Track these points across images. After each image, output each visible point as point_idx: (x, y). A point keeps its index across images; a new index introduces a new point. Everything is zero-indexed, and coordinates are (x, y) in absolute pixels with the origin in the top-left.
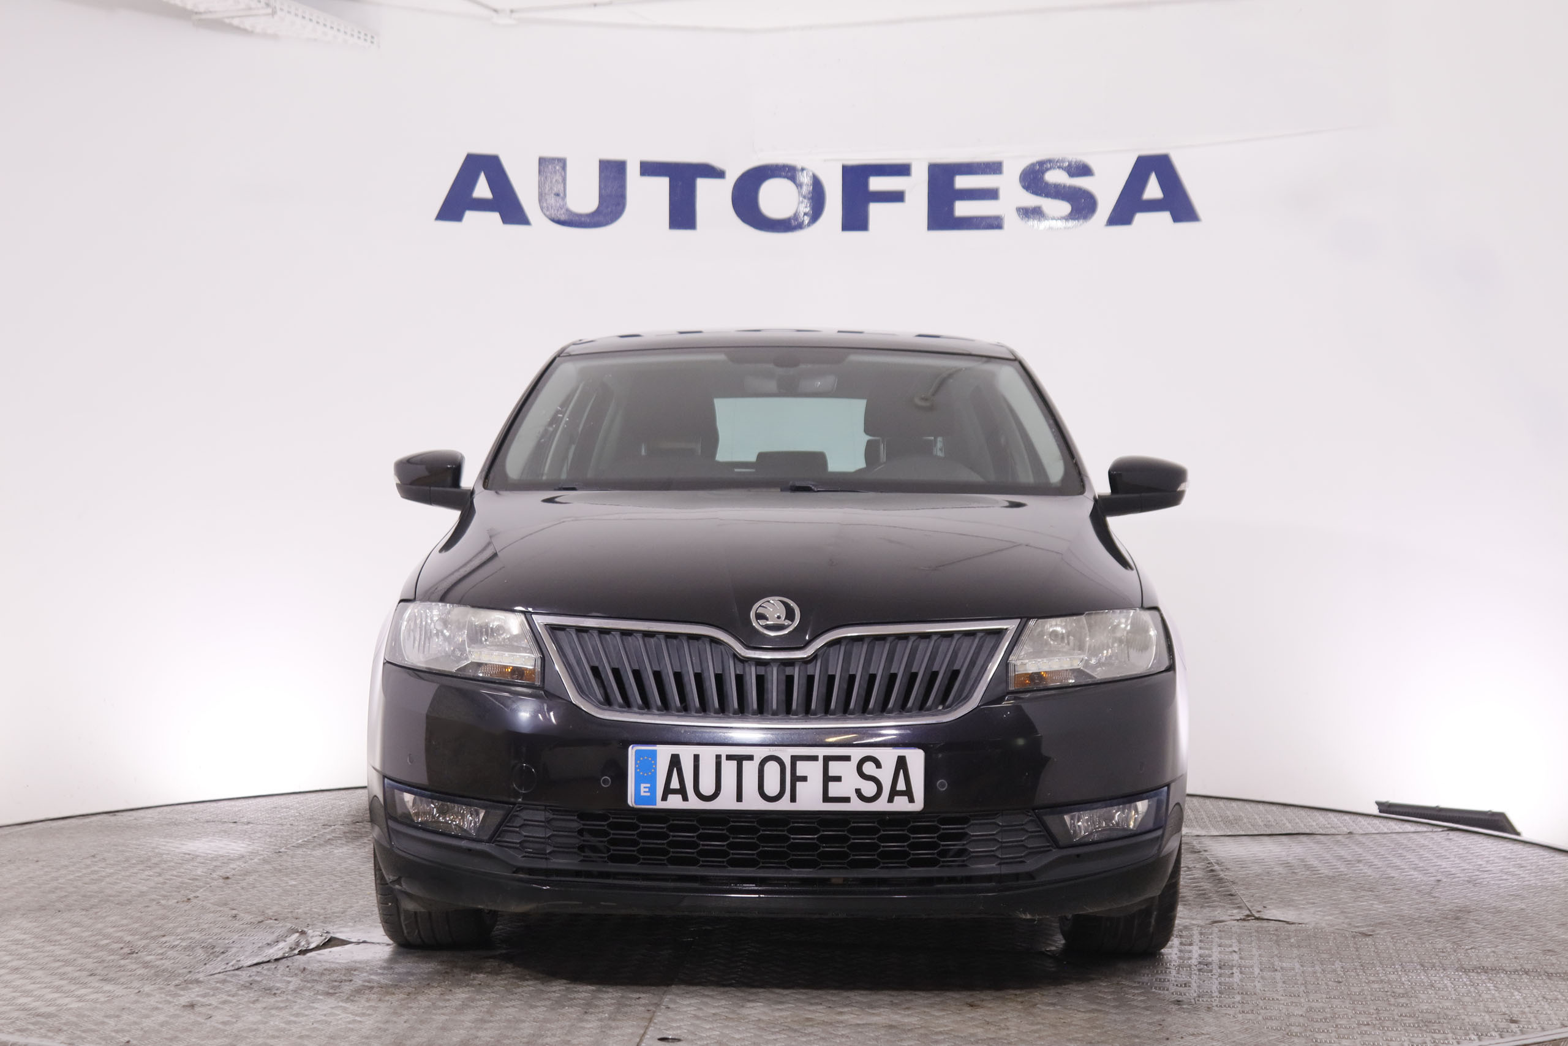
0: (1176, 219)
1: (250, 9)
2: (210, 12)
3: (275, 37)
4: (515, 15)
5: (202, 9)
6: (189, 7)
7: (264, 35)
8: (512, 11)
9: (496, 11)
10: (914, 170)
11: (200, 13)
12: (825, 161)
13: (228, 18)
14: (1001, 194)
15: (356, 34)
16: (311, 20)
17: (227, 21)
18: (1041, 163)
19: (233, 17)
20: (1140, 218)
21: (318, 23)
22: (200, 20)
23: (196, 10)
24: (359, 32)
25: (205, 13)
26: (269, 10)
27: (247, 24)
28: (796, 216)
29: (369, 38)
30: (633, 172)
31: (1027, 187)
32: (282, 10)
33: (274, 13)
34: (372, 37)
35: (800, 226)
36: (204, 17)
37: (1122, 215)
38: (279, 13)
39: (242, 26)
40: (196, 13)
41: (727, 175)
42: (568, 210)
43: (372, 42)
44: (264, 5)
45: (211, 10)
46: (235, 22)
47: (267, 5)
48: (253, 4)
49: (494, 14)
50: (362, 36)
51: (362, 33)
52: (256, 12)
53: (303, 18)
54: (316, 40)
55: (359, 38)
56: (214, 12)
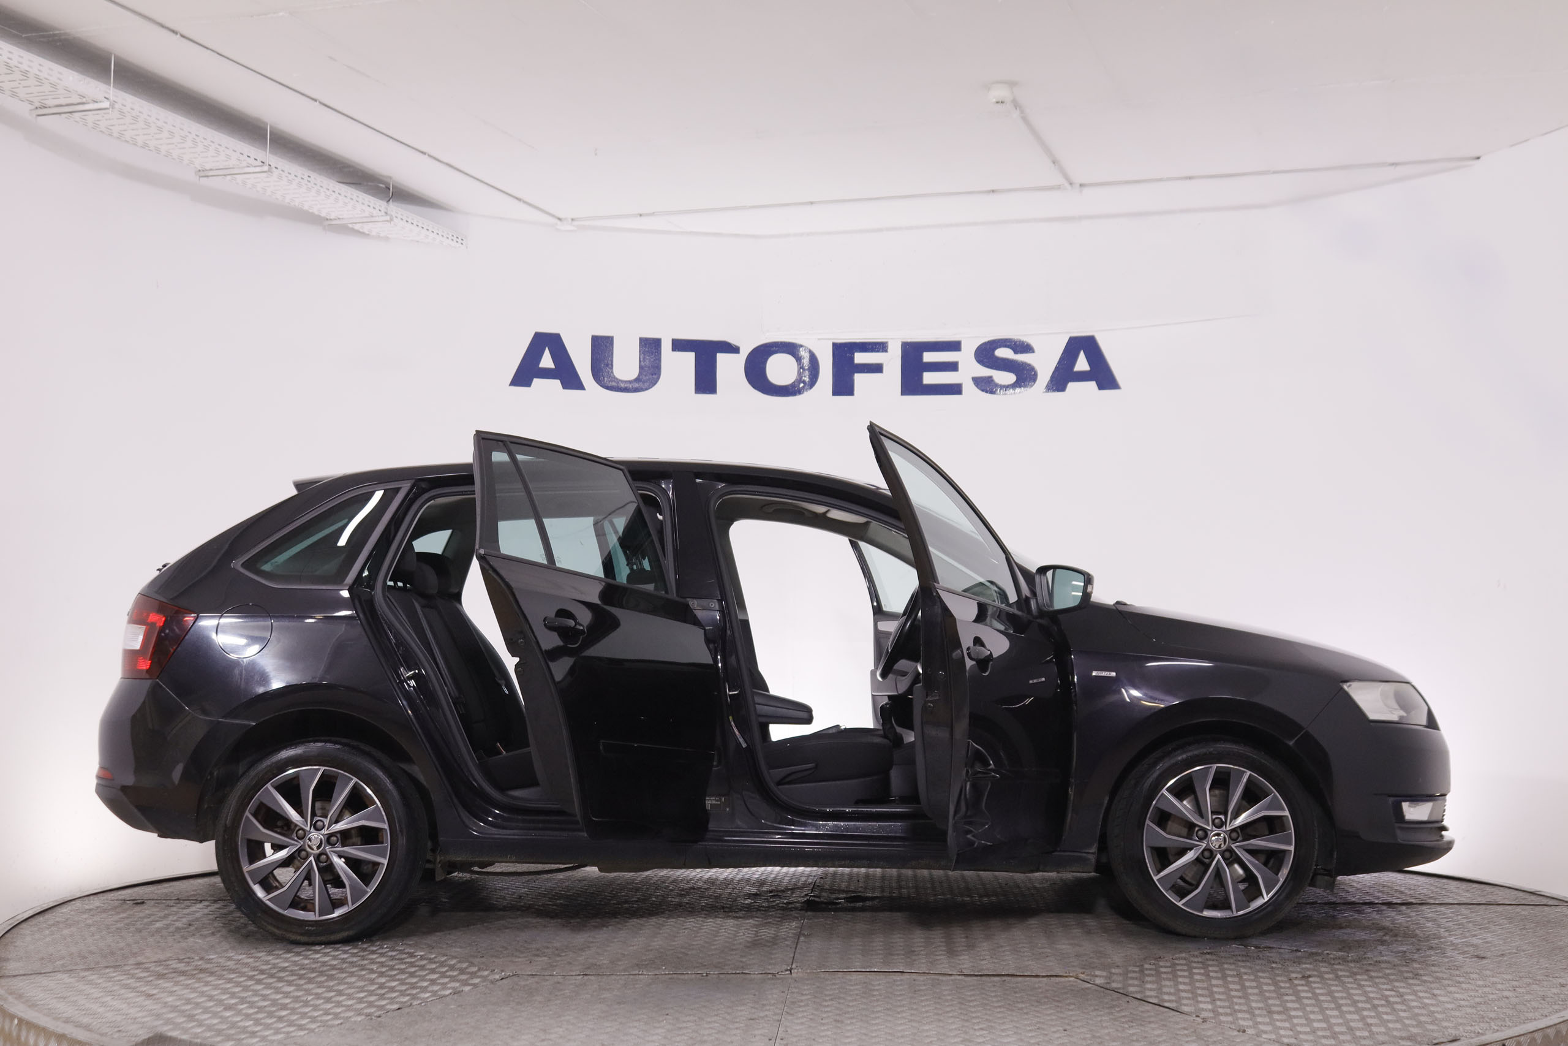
1: (372, 216)
2: (339, 219)
3: (387, 239)
4: (575, 223)
5: (333, 216)
6: (323, 215)
7: (378, 237)
8: (573, 220)
9: (560, 219)
11: (331, 219)
12: (819, 339)
13: (351, 223)
15: (450, 237)
16: (417, 226)
17: (350, 226)
19: (356, 223)
20: (1071, 386)
21: (423, 228)
22: (330, 225)
23: (328, 217)
24: (453, 236)
25: (335, 219)
26: (388, 218)
27: (366, 229)
29: (459, 240)
32: (396, 217)
33: (391, 220)
34: (462, 240)
36: (333, 223)
38: (395, 219)
39: (361, 230)
40: (327, 219)
43: (462, 244)
44: (384, 214)
45: (341, 217)
46: (357, 227)
47: (386, 213)
48: (375, 213)
49: (559, 222)
50: (455, 239)
51: (455, 236)
52: (377, 219)
53: (412, 223)
54: (418, 242)
55: (452, 240)
56: (343, 218)
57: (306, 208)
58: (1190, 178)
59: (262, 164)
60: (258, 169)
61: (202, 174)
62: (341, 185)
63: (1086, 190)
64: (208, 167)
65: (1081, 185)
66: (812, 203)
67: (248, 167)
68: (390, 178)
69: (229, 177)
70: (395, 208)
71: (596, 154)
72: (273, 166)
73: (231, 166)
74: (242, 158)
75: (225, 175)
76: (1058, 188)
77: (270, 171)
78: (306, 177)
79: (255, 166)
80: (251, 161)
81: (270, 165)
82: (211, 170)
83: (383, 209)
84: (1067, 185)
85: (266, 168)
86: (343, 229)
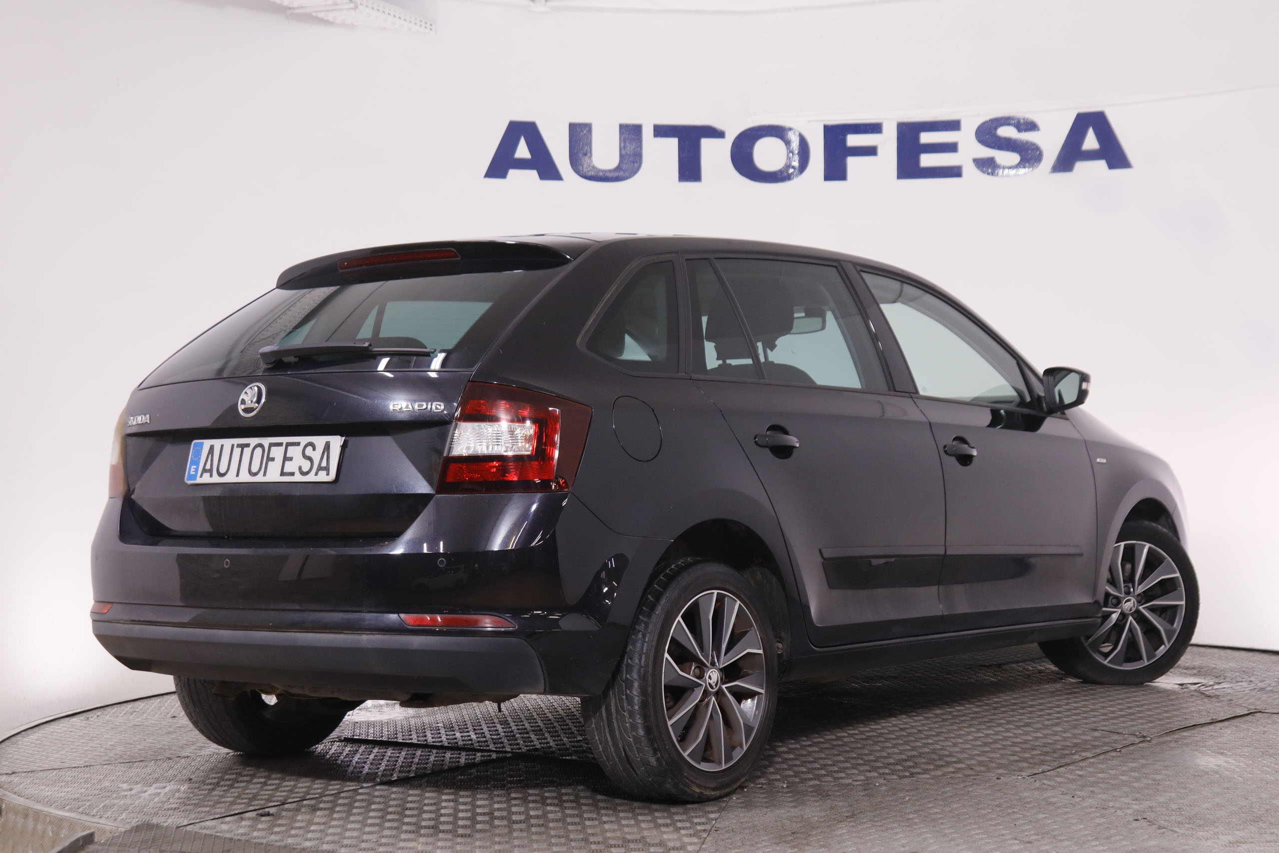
0: (1111, 166)
1: (336, 4)
2: (302, 7)
3: (352, 26)
4: (549, 4)
5: (295, 5)
6: (286, 3)
7: (343, 25)
9: (532, 1)
10: (885, 128)
11: (294, 8)
12: (809, 121)
13: (316, 12)
14: (960, 147)
15: (418, 23)
16: (384, 12)
17: (314, 14)
18: (994, 121)
19: (320, 11)
20: (1079, 166)
21: (389, 14)
22: (293, 14)
23: (291, 6)
24: (421, 21)
25: (298, 8)
26: (352, 6)
27: (330, 17)
28: (786, 168)
29: (428, 25)
30: (647, 133)
31: (982, 141)
32: (361, 4)
33: (356, 7)
34: (431, 25)
35: (788, 178)
36: (297, 11)
37: (1064, 163)
38: (360, 7)
39: (325, 18)
40: (290, 8)
41: (727, 135)
42: (594, 167)
43: (431, 29)
44: (348, 1)
45: (303, 5)
46: (321, 15)
47: (351, 1)
48: (340, 0)
49: (531, 3)
50: (423, 24)
51: (424, 22)
52: (341, 7)
53: (378, 10)
54: (384, 28)
55: (421, 25)
56: (306, 7)
86: (308, 18)
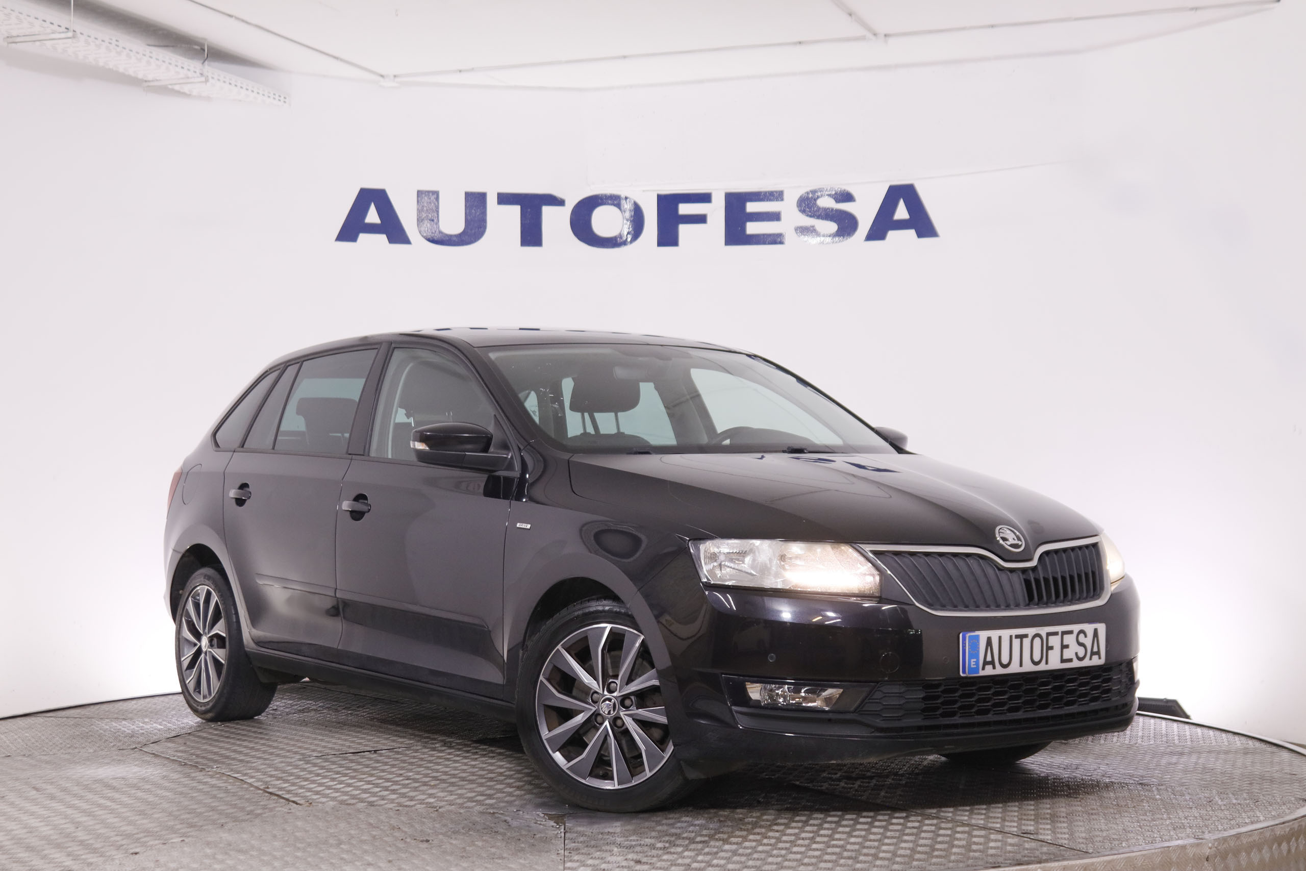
0: (920, 235)
1: (188, 78)
2: (157, 80)
3: (208, 99)
4: (397, 80)
5: (150, 77)
6: (140, 76)
7: (200, 97)
8: (395, 76)
9: (382, 76)
10: (714, 198)
11: (149, 81)
12: (644, 191)
13: (171, 84)
14: (783, 216)
15: (272, 95)
16: (236, 86)
17: (170, 87)
18: (814, 192)
19: (176, 84)
20: (891, 234)
21: (241, 87)
22: (149, 86)
23: (145, 79)
24: (274, 94)
25: (152, 81)
26: (203, 79)
27: (186, 89)
28: (620, 236)
29: (282, 98)
30: (491, 201)
31: (803, 211)
32: (213, 78)
33: (207, 81)
34: (285, 98)
35: (624, 243)
36: (151, 84)
37: (877, 232)
38: (211, 80)
39: (182, 91)
40: (146, 81)
41: (567, 203)
42: (440, 232)
43: (285, 102)
44: (199, 75)
45: (158, 78)
46: (177, 88)
47: (202, 74)
48: (190, 74)
49: (381, 79)
50: (277, 97)
51: (277, 95)
52: (192, 80)
53: (230, 84)
54: (240, 101)
55: (274, 98)
56: (160, 80)
57: (121, 70)
58: (992, 26)
59: (66, 30)
60: (63, 35)
61: (11, 40)
62: (150, 47)
63: (891, 40)
64: (14, 33)
65: (885, 35)
66: (625, 57)
67: (53, 33)
68: (205, 39)
69: (38, 43)
70: (213, 70)
71: (397, 15)
72: (78, 32)
73: (37, 33)
74: (47, 24)
75: (34, 41)
76: (863, 38)
77: (74, 37)
78: (114, 42)
79: (60, 33)
80: (55, 27)
81: (74, 31)
82: (18, 36)
83: (198, 71)
84: (869, 35)
85: (70, 34)
86: (164, 90)
